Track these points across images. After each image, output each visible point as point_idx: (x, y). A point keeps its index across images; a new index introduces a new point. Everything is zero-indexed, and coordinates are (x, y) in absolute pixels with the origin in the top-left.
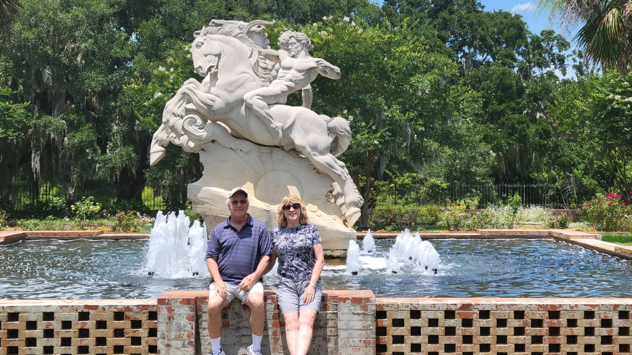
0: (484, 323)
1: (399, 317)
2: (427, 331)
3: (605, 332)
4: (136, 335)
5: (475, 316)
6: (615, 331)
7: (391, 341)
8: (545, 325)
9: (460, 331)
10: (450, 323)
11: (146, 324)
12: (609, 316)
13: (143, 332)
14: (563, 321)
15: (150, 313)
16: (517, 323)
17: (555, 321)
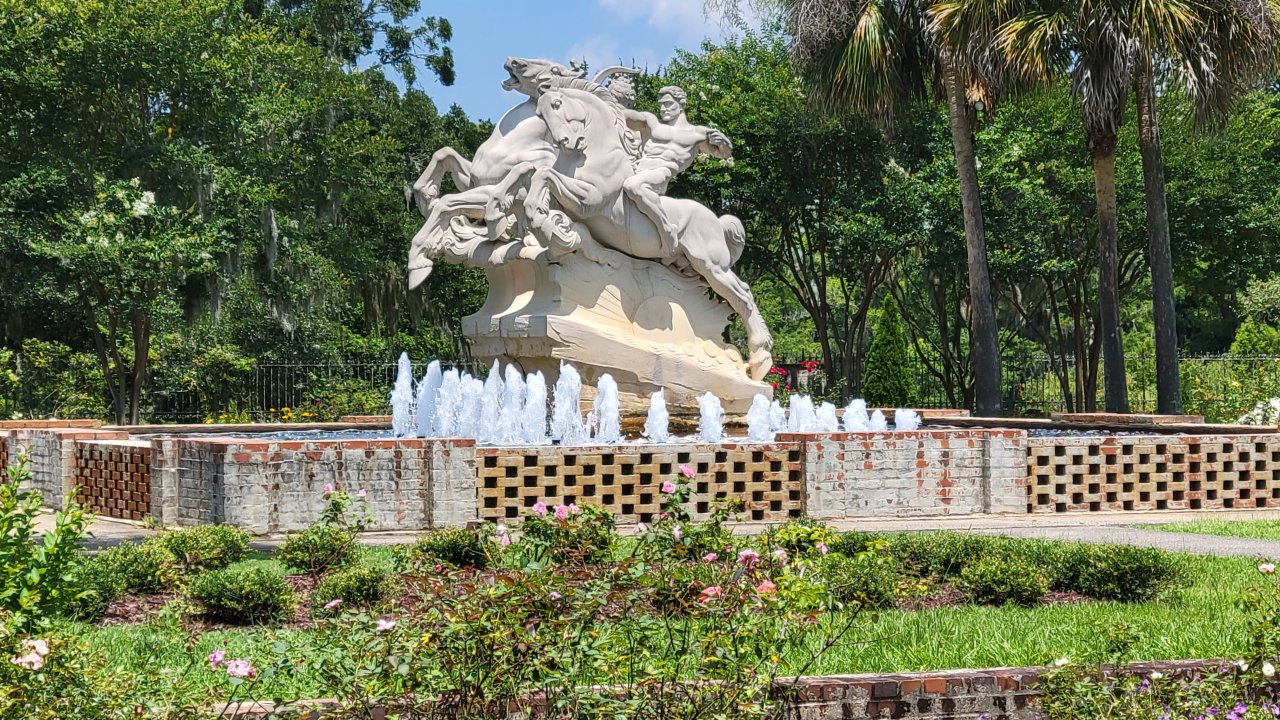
0: (1127, 459)
1: (1044, 454)
2: (1071, 469)
3: (1242, 467)
4: (776, 478)
5: (1119, 452)
6: (1252, 465)
7: (1036, 482)
8: (1186, 460)
9: (1104, 469)
10: (1094, 460)
11: (787, 466)
12: (1247, 449)
13: (783, 475)
14: (1203, 455)
15: (791, 452)
16: (1160, 459)
17: (1195, 456)
